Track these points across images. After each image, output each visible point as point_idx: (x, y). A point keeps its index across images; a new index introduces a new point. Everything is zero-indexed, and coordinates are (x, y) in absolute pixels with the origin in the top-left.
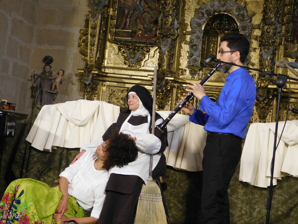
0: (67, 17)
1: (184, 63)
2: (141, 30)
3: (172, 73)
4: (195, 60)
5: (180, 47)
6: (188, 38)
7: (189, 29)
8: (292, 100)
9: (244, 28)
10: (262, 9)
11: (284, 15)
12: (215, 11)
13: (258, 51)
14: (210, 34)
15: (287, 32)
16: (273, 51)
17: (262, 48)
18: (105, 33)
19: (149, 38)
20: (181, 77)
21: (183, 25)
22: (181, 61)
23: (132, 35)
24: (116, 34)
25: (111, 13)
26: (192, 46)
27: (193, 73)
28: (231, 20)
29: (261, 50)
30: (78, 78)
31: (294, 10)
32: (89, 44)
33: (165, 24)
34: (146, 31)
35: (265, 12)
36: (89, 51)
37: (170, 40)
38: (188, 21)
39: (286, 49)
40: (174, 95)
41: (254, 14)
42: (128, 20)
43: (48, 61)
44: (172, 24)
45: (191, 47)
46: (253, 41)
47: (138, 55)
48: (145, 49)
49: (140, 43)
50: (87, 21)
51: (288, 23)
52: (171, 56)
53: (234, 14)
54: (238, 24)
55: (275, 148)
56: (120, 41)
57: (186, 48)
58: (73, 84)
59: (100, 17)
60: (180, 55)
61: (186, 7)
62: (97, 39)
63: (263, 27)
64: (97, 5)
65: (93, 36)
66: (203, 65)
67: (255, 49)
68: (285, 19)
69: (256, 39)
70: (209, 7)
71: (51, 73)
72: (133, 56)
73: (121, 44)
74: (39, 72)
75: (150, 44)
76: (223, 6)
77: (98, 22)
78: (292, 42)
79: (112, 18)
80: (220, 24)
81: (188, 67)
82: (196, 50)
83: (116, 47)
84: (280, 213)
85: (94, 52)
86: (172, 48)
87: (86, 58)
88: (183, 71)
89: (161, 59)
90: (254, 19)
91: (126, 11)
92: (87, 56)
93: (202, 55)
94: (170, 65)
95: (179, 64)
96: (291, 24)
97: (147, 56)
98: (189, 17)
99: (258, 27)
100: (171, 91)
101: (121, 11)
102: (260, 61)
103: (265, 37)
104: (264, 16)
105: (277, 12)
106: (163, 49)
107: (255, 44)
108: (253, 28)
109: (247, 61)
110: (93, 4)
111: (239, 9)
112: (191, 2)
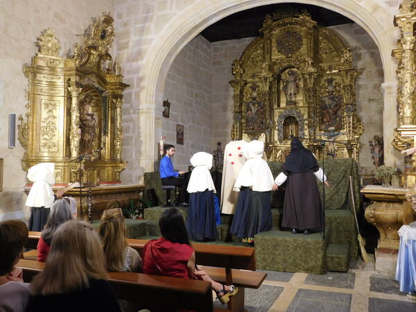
0: (225, 125)
1: (276, 138)
2: (256, 127)
3: (271, 143)
4: (281, 137)
5: (274, 132)
6: (277, 128)
7: (277, 124)
9: (300, 121)
10: (307, 112)
11: (317, 113)
12: (287, 115)
13: (307, 130)
14: (286, 125)
15: (319, 120)
16: (314, 129)
17: (309, 128)
18: (242, 130)
19: (260, 130)
20: (276, 144)
21: (274, 122)
23: (253, 129)
25: (243, 121)
26: (279, 131)
27: (280, 142)
28: (294, 118)
31: (321, 111)
34: (258, 127)
35: (309, 113)
37: (269, 130)
38: (276, 121)
39: (320, 127)
40: (274, 152)
41: (304, 114)
42: (251, 123)
44: (269, 123)
48: (259, 134)
50: (234, 126)
51: (319, 116)
52: (271, 136)
53: (295, 115)
54: (298, 120)
56: (248, 132)
57: (276, 132)
59: (239, 123)
60: (274, 135)
61: (275, 115)
63: (309, 119)
64: (237, 119)
65: (237, 132)
66: (284, 138)
69: (306, 125)
70: (284, 114)
73: (249, 134)
74: (216, 149)
76: (290, 113)
77: (238, 126)
78: (322, 124)
80: (290, 120)
81: (278, 140)
82: (281, 132)
83: (246, 135)
86: (271, 132)
88: (276, 142)
89: (266, 138)
90: (304, 116)
91: (249, 120)
93: (284, 134)
94: (270, 140)
95: (274, 139)
97: (260, 137)
98: (276, 119)
99: (307, 120)
100: (272, 151)
102: (309, 134)
103: (310, 124)
104: (308, 115)
105: (314, 112)
106: (267, 134)
107: (306, 127)
108: (305, 120)
109: (303, 134)
110: (235, 118)
111: (297, 113)
112: (277, 113)
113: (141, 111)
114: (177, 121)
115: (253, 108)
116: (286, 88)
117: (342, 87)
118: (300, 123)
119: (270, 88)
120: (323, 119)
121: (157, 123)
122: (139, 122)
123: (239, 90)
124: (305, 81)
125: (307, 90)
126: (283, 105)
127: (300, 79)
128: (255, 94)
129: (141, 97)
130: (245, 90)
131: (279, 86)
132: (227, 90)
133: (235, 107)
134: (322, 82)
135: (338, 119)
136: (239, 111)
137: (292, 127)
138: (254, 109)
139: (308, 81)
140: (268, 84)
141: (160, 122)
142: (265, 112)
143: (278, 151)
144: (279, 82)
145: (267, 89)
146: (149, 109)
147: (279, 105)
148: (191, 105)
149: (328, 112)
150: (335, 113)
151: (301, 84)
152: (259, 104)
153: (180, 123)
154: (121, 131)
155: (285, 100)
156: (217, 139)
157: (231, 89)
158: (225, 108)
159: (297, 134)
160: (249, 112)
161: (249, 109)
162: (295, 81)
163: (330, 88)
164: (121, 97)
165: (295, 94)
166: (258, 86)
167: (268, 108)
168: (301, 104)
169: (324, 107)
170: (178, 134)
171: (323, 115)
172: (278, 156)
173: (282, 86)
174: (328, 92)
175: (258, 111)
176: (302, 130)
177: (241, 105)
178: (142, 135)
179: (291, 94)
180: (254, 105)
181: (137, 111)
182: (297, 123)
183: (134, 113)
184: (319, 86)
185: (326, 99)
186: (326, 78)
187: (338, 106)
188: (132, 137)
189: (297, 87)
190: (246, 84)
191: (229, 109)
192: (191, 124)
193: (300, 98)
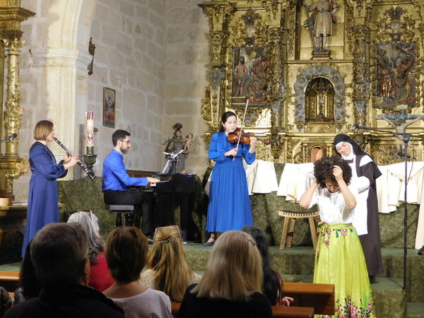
0: (190, 90)
2: (252, 95)
3: (283, 129)
4: (301, 117)
5: (287, 107)
6: (293, 99)
7: (293, 92)
8: (383, 143)
9: (339, 88)
10: (352, 71)
11: (370, 74)
12: (313, 76)
13: (351, 105)
14: (310, 94)
15: (374, 88)
16: (365, 104)
17: (356, 102)
18: (224, 100)
19: (260, 102)
20: (290, 131)
21: (287, 88)
22: (289, 119)
24: (233, 101)
25: (227, 84)
27: (299, 127)
28: (326, 82)
29: (354, 105)
30: (203, 139)
31: (378, 70)
32: (212, 111)
33: (275, 90)
34: (257, 96)
35: (355, 73)
36: (212, 117)
37: (279, 102)
38: (292, 85)
39: (374, 102)
40: (286, 146)
41: (345, 76)
42: (241, 88)
43: (178, 127)
44: (280, 89)
45: (297, 106)
46: (347, 97)
47: (253, 116)
48: (258, 111)
49: (253, 106)
50: (208, 93)
51: (374, 80)
52: (281, 115)
53: (329, 77)
54: (333, 85)
55: (406, 184)
56: (237, 106)
57: (292, 108)
58: (199, 144)
59: (219, 88)
60: (287, 114)
61: (289, 74)
62: (218, 106)
63: (355, 86)
64: (216, 79)
65: (215, 104)
66: (307, 120)
67: (349, 104)
68: (371, 77)
69: (349, 95)
70: (308, 73)
71: (181, 137)
72: (248, 118)
73: (238, 109)
74: (171, 137)
75: (262, 106)
76: (320, 71)
77: (218, 93)
78: (378, 95)
79: (228, 88)
80: (318, 86)
81: (296, 123)
82: (300, 109)
84: (401, 231)
85: (217, 118)
86: (282, 106)
87: (209, 122)
88: (291, 127)
89: (273, 118)
90: (345, 80)
91: (240, 82)
92: (211, 120)
93: (306, 111)
94: (280, 123)
95: (287, 121)
96: (376, 81)
97: (260, 117)
98: (292, 82)
99: (351, 86)
100: (283, 144)
101: (235, 82)
102: (355, 114)
103: (357, 94)
104: (355, 77)
105: (365, 72)
106: (275, 110)
107: (348, 100)
108: (346, 87)
109: (343, 113)
110: (213, 78)
111: (333, 73)
112: (294, 70)
113: (50, 62)
114: (104, 80)
115: (246, 59)
116: (311, 22)
117: (416, 26)
118: (337, 92)
119: (283, 22)
120: (380, 87)
121: (79, 87)
122: (45, 83)
123: (221, 21)
124: (349, 11)
125: (352, 30)
126: (306, 55)
127: (338, 7)
128: (251, 32)
129: (50, 35)
130: (232, 23)
131: (298, 18)
132: (195, 20)
133: (212, 55)
134: (382, 16)
135: (407, 87)
136: (219, 63)
137: (322, 100)
138: (249, 61)
139: (356, 13)
140: (279, 13)
141: (85, 83)
142: (272, 67)
143: (294, 144)
144: (298, 10)
145: (276, 23)
146: (65, 58)
147: (297, 55)
148: (128, 49)
149: (391, 73)
150: (404, 75)
151: (341, 16)
152: (259, 51)
153: (110, 85)
154: (17, 101)
155: (310, 45)
156: (173, 116)
157: (204, 19)
158: (190, 56)
159: (331, 111)
160: (239, 66)
161: (238, 60)
162: (330, 9)
163: (396, 28)
164: (18, 34)
165: (329, 35)
166: (258, 17)
167: (277, 60)
168: (340, 56)
169: (383, 64)
170: (106, 107)
171: (380, 78)
172: (294, 154)
173: (304, 19)
174: (392, 35)
175: (256, 65)
176: (341, 105)
177: (223, 53)
178: (51, 108)
179: (322, 35)
180: (249, 53)
181: (42, 62)
182: (331, 92)
183: (35, 65)
184: (375, 22)
185: (387, 48)
186: (388, 8)
187: (410, 62)
188: (30, 113)
189: (334, 22)
190: (235, 10)
191: (199, 57)
192: (127, 86)
193: (337, 44)
